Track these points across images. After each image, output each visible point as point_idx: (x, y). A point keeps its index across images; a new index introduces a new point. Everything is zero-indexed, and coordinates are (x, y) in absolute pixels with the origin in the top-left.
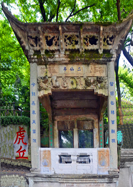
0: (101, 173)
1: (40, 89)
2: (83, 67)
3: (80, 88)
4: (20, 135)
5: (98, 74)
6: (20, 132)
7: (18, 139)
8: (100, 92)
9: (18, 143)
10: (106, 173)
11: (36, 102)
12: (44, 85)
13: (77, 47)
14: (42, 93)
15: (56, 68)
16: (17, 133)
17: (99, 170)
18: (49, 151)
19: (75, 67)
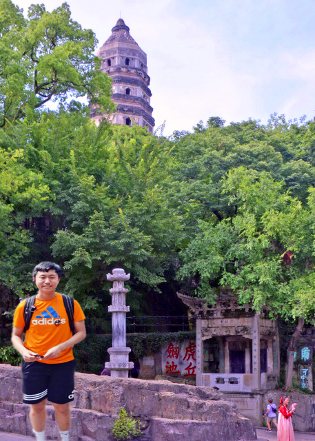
0: (246, 391)
1: (203, 336)
2: (235, 320)
3: (232, 334)
4: (191, 351)
5: (245, 324)
6: (190, 347)
7: (188, 355)
8: (246, 336)
9: (188, 360)
10: (250, 391)
11: (200, 345)
12: (206, 334)
13: (229, 308)
14: (204, 338)
15: (215, 321)
16: (187, 349)
17: (244, 388)
18: (209, 376)
19: (229, 320)
